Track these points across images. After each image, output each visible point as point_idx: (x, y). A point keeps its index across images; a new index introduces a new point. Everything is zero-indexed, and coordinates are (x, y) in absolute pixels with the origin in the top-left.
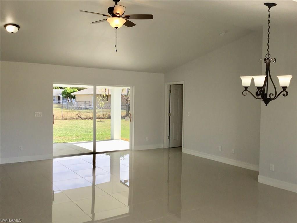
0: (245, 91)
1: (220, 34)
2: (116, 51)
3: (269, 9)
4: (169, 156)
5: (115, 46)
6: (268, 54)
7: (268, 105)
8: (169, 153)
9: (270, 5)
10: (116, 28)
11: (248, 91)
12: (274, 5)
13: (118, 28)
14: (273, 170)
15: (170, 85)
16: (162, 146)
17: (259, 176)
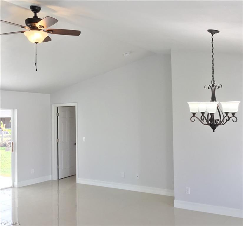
0: (192, 117)
1: (125, 55)
2: (37, 70)
3: (213, 36)
4: (58, 189)
5: (35, 65)
6: (213, 80)
7: (215, 130)
8: (58, 185)
9: (213, 32)
10: (36, 43)
11: (195, 117)
12: (217, 32)
13: (38, 43)
14: (189, 193)
15: (58, 107)
16: (49, 178)
17: (175, 200)
